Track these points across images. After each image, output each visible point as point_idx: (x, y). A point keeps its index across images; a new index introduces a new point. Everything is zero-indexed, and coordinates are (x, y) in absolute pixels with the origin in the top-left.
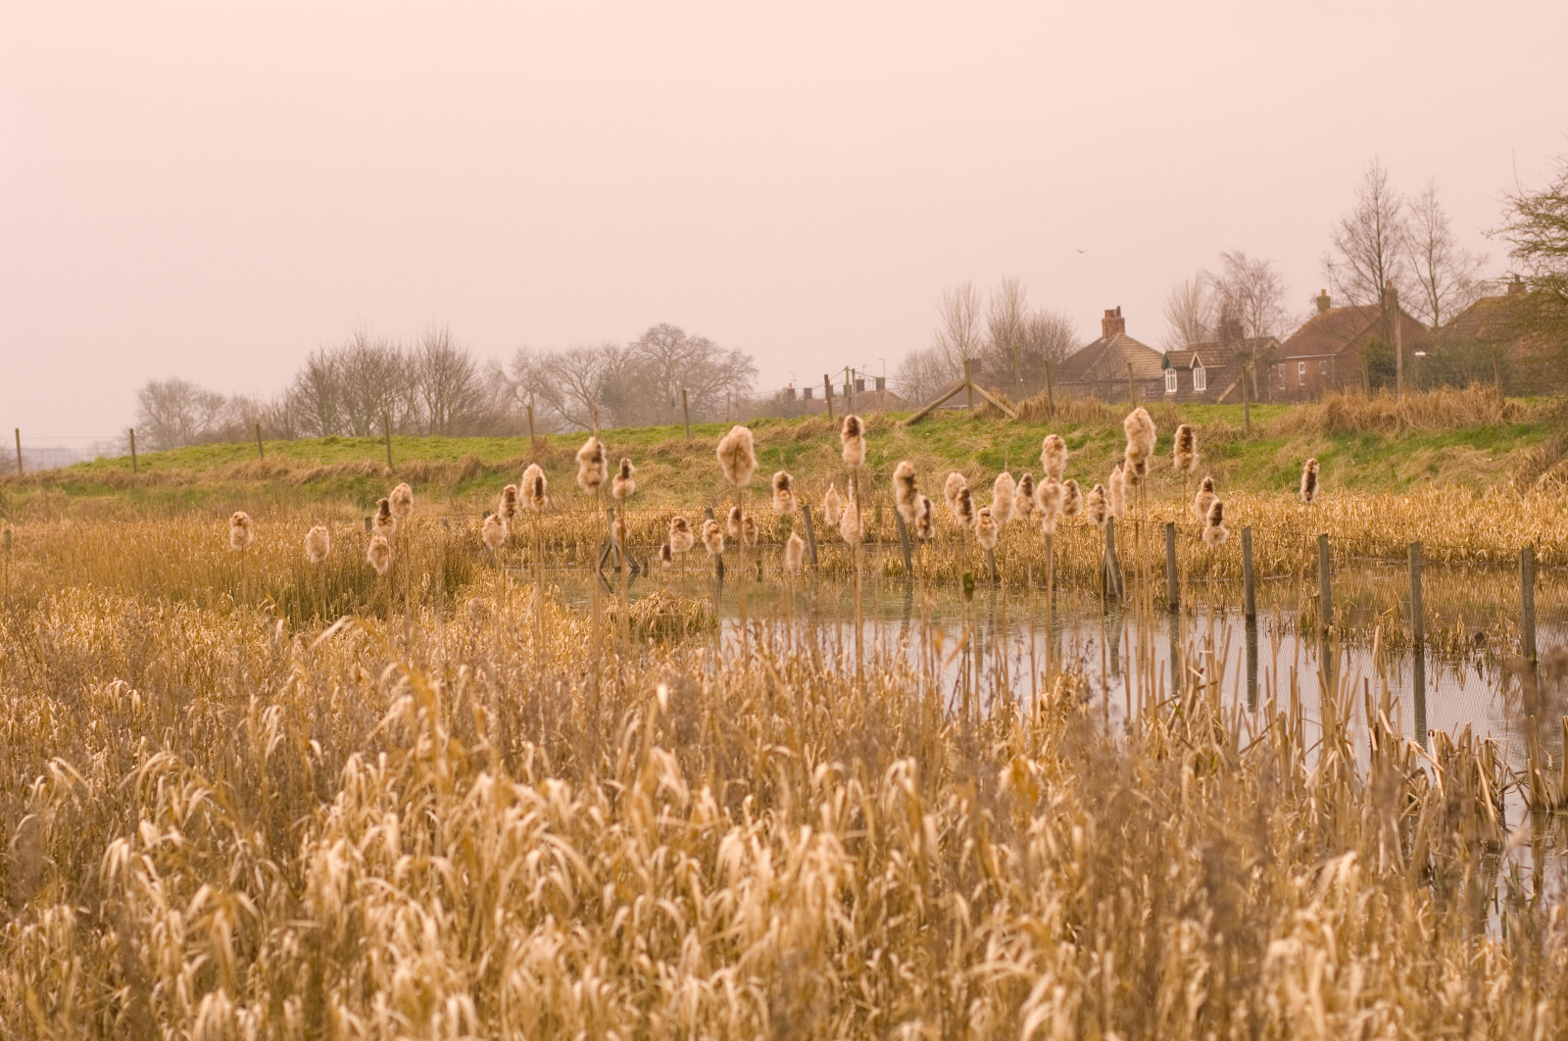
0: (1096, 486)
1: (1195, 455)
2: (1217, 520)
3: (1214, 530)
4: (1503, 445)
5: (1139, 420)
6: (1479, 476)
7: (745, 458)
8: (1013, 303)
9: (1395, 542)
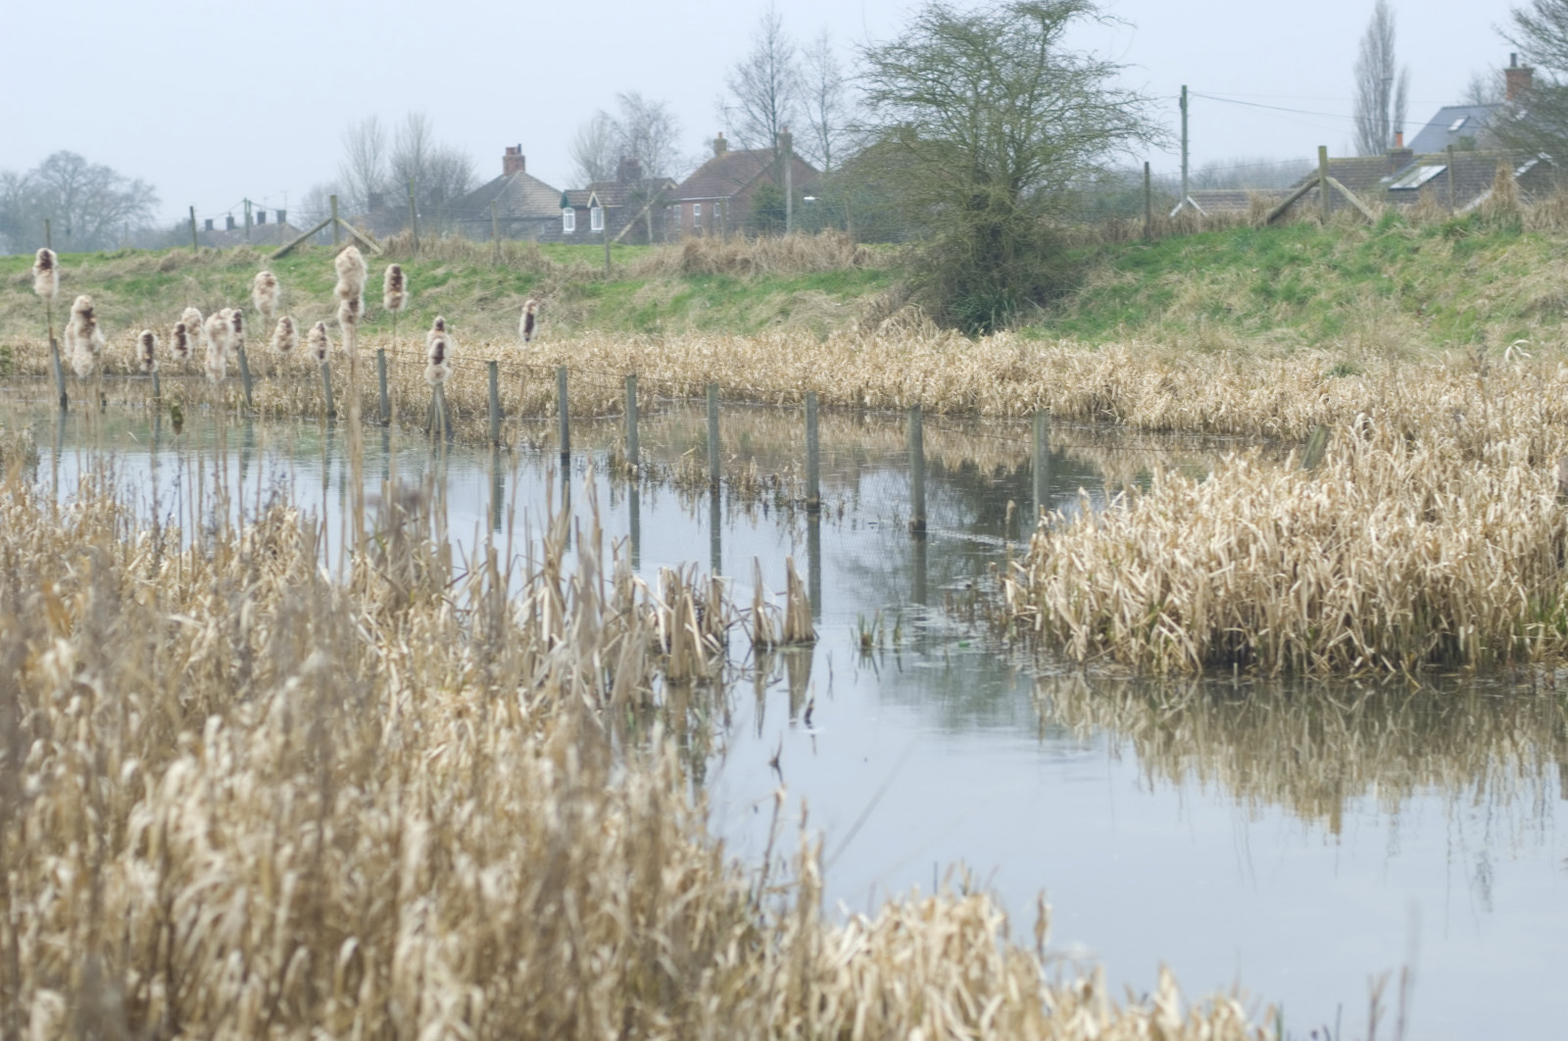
0: (318, 323)
2: (439, 358)
3: (435, 368)
4: (853, 291)
5: (350, 258)
6: (827, 320)
8: (419, 140)
9: (733, 384)
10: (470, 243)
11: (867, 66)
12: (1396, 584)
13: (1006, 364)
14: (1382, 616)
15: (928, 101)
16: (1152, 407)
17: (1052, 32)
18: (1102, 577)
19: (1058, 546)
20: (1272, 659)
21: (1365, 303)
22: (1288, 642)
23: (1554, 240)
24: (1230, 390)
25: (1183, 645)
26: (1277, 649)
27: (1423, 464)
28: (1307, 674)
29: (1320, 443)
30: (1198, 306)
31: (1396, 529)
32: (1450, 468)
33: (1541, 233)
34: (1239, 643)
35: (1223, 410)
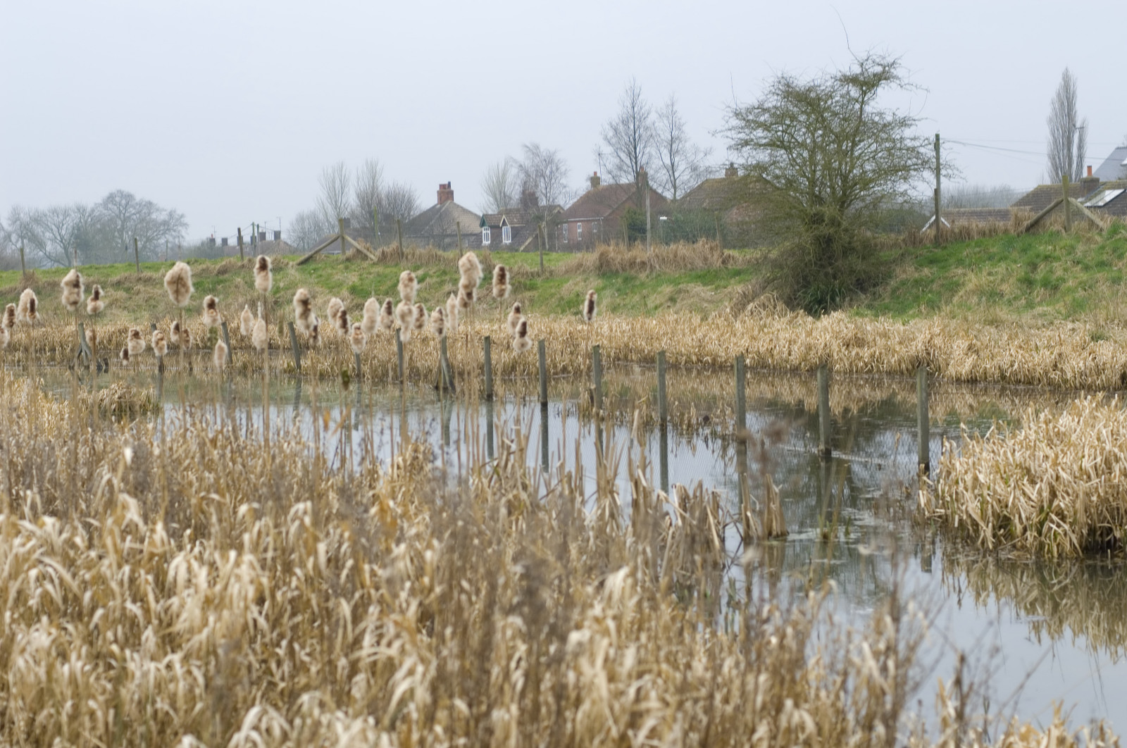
0: (438, 309)
1: (508, 287)
2: (523, 333)
3: (521, 340)
4: (723, 283)
5: (470, 261)
6: (706, 305)
7: (185, 285)
8: (373, 178)
9: (646, 351)
10: (440, 253)
11: (735, 122)
13: (850, 335)
15: (778, 146)
16: (963, 365)
17: (869, 95)
19: (958, 465)
21: (1104, 288)
24: (1021, 352)
25: (1066, 536)
30: (980, 292)
34: (1108, 535)
35: (1016, 366)
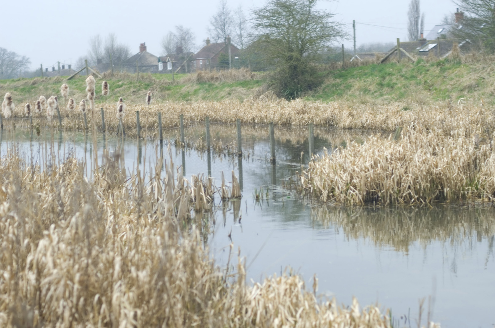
0: (83, 100)
2: (121, 110)
3: (120, 113)
4: (251, 86)
5: (91, 79)
6: (243, 96)
8: (113, 41)
9: (214, 117)
10: (129, 74)
11: (254, 16)
12: (424, 175)
13: (300, 109)
14: (420, 186)
15: (273, 26)
16: (346, 121)
17: (312, 4)
18: (331, 175)
19: (317, 166)
20: (385, 200)
21: (412, 87)
22: (391, 194)
23: (471, 66)
24: (371, 115)
25: (357, 196)
26: (387, 197)
27: (432, 138)
28: (397, 205)
29: (399, 131)
30: (360, 89)
31: (424, 158)
32: (440, 139)
33: (467, 64)
34: (375, 195)
35: (368, 122)
